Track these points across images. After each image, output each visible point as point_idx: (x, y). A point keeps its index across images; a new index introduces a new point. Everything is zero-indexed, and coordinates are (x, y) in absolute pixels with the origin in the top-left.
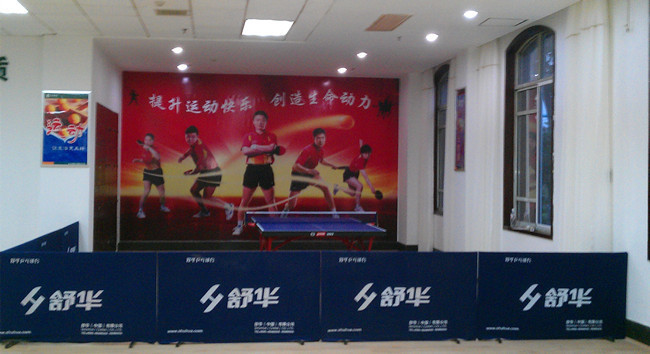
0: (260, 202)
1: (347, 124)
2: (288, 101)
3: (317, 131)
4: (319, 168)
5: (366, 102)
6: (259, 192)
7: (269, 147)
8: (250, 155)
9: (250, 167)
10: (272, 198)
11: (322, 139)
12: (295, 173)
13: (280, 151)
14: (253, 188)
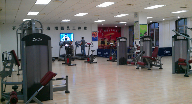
0: (103, 46)
1: (114, 34)
2: (106, 31)
3: (110, 35)
4: (111, 41)
5: (117, 31)
6: (103, 45)
7: (104, 38)
8: (101, 39)
9: (101, 41)
10: (105, 46)
11: (111, 36)
12: (108, 42)
13: (105, 39)
14: (102, 44)
